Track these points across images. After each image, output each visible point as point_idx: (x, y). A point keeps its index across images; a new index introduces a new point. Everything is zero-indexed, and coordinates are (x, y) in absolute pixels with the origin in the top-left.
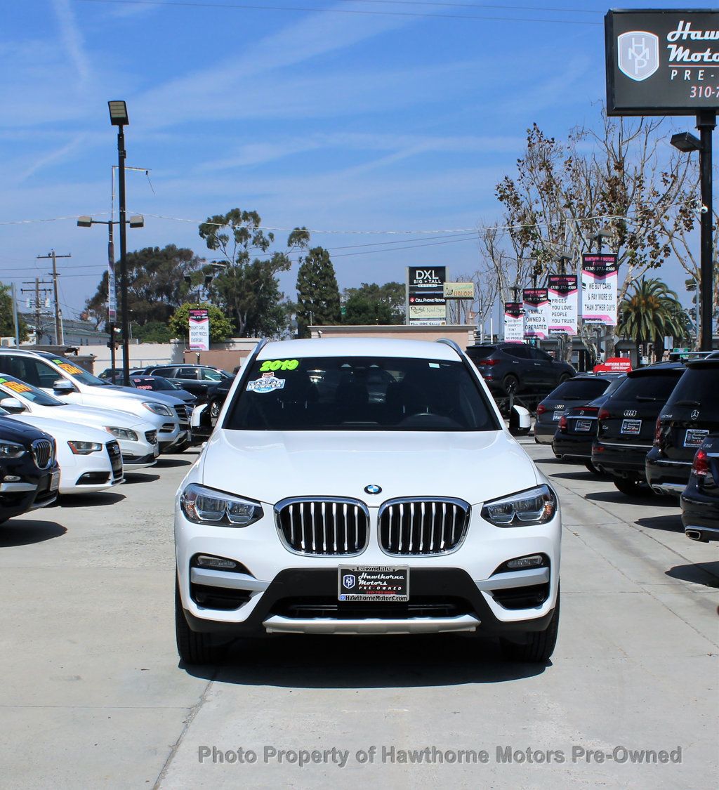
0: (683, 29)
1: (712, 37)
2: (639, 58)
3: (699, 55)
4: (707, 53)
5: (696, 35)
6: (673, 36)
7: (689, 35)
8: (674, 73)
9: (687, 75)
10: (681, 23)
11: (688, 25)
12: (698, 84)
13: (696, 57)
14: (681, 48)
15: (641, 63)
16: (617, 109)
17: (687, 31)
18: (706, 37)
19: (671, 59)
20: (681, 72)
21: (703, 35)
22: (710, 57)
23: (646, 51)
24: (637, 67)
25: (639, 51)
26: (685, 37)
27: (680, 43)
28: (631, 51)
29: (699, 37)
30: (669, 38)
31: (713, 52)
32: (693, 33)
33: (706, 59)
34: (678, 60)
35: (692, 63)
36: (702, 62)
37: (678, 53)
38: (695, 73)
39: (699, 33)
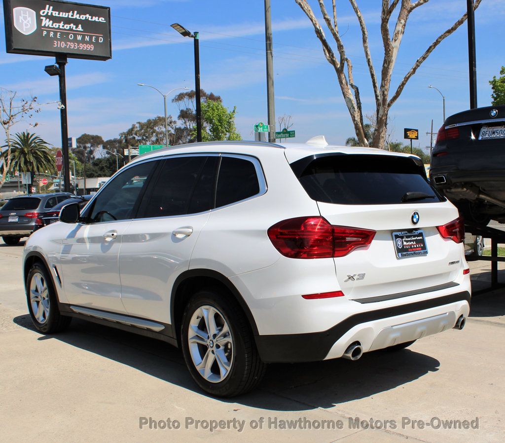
0: (49, 10)
1: (64, 16)
2: (25, 22)
3: (57, 24)
4: (62, 24)
5: (56, 14)
6: (44, 13)
7: (52, 13)
8: (45, 33)
9: (52, 34)
10: (48, 6)
11: (51, 7)
12: (57, 40)
13: (56, 25)
14: (48, 20)
15: (26, 25)
16: (15, 49)
17: (50, 11)
18: (61, 15)
19: (43, 25)
20: (48, 32)
21: (59, 14)
22: (63, 26)
23: (29, 19)
24: (24, 27)
25: (25, 18)
26: (49, 14)
27: (47, 16)
28: (21, 18)
29: (57, 15)
30: (41, 13)
31: (64, 24)
32: (54, 13)
33: (61, 27)
34: (47, 26)
35: (54, 28)
36: (59, 28)
37: (46, 22)
38: (55, 33)
39: (57, 13)
